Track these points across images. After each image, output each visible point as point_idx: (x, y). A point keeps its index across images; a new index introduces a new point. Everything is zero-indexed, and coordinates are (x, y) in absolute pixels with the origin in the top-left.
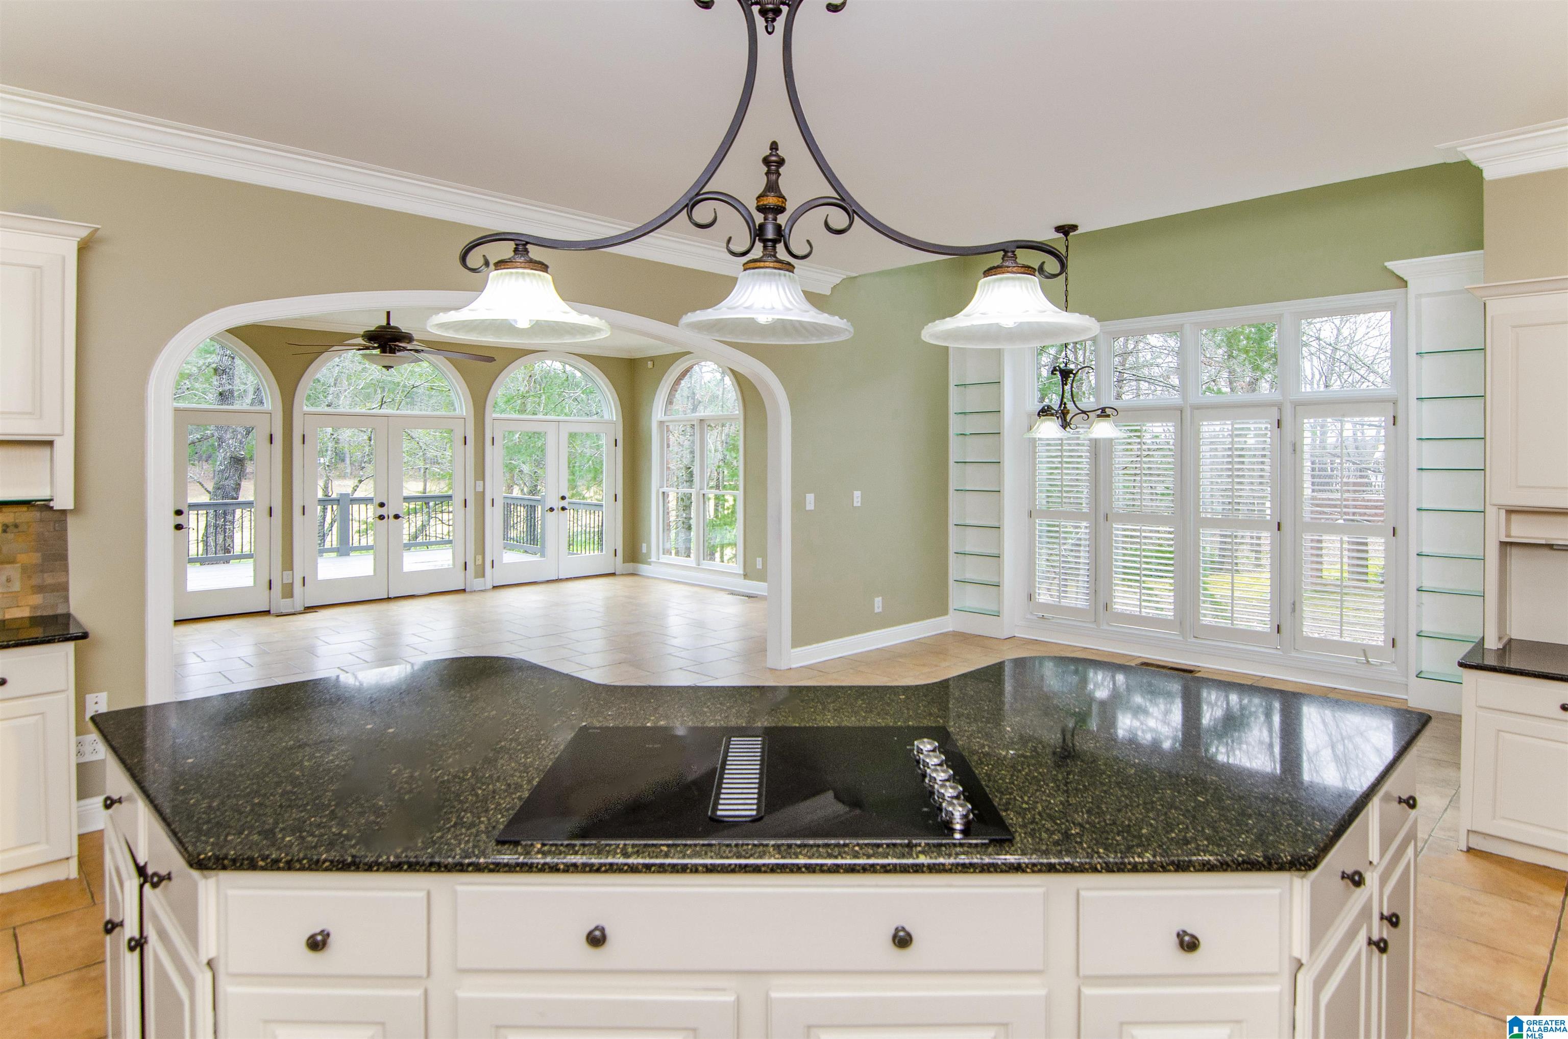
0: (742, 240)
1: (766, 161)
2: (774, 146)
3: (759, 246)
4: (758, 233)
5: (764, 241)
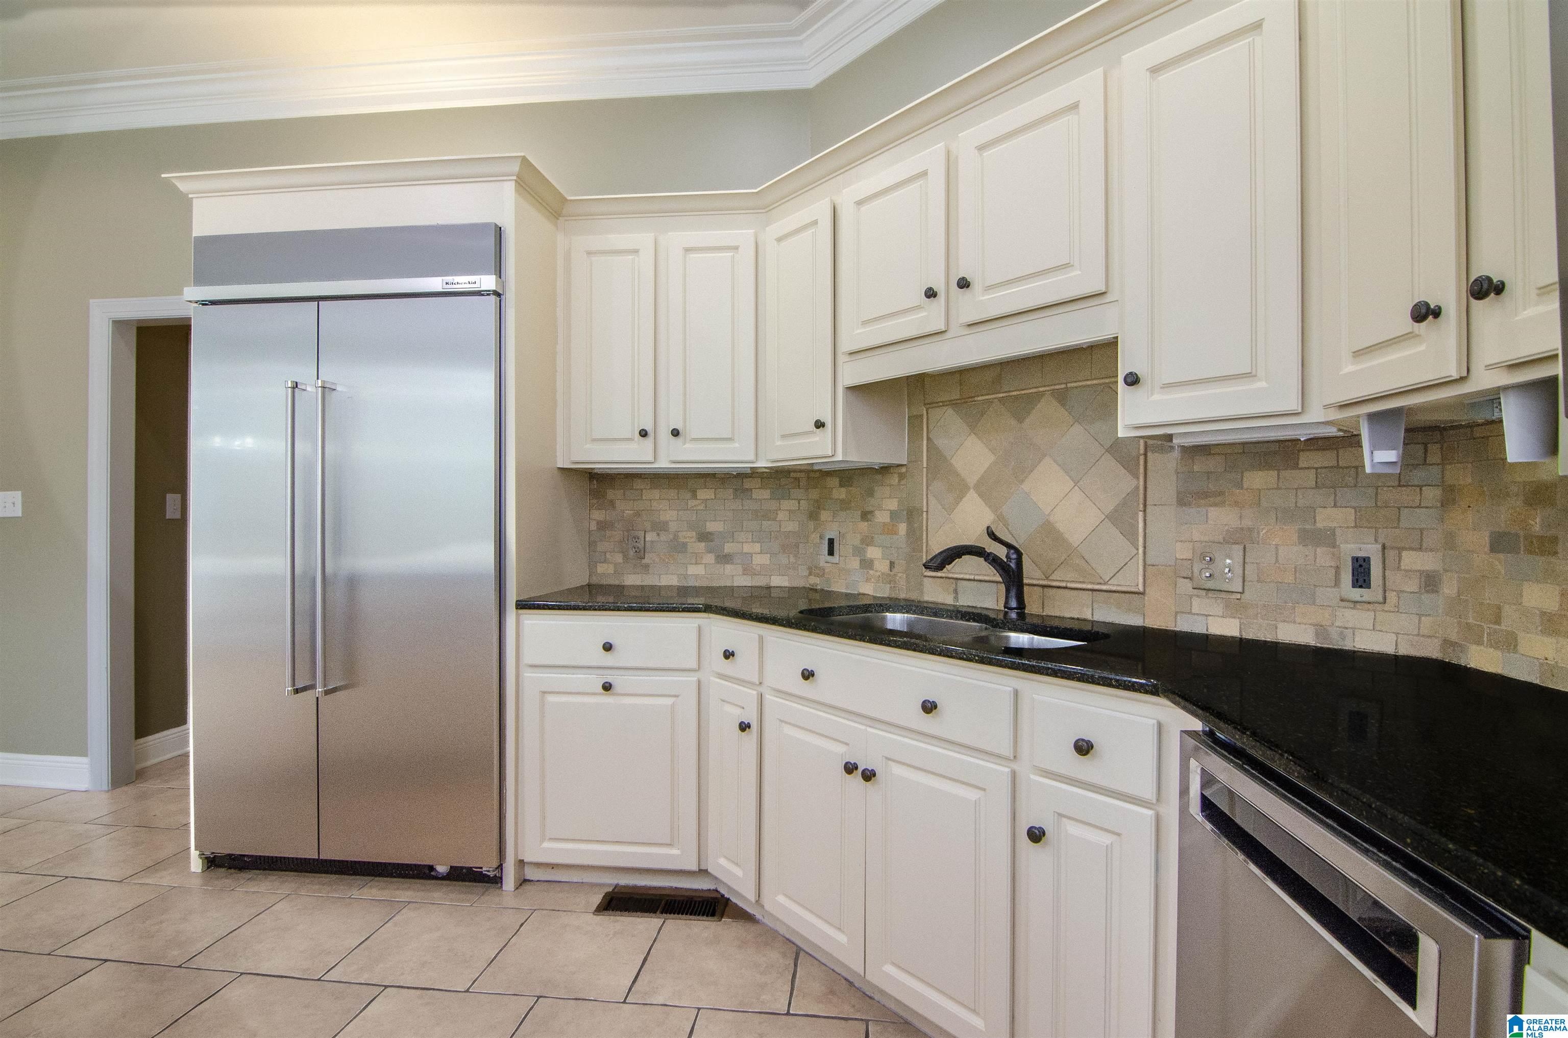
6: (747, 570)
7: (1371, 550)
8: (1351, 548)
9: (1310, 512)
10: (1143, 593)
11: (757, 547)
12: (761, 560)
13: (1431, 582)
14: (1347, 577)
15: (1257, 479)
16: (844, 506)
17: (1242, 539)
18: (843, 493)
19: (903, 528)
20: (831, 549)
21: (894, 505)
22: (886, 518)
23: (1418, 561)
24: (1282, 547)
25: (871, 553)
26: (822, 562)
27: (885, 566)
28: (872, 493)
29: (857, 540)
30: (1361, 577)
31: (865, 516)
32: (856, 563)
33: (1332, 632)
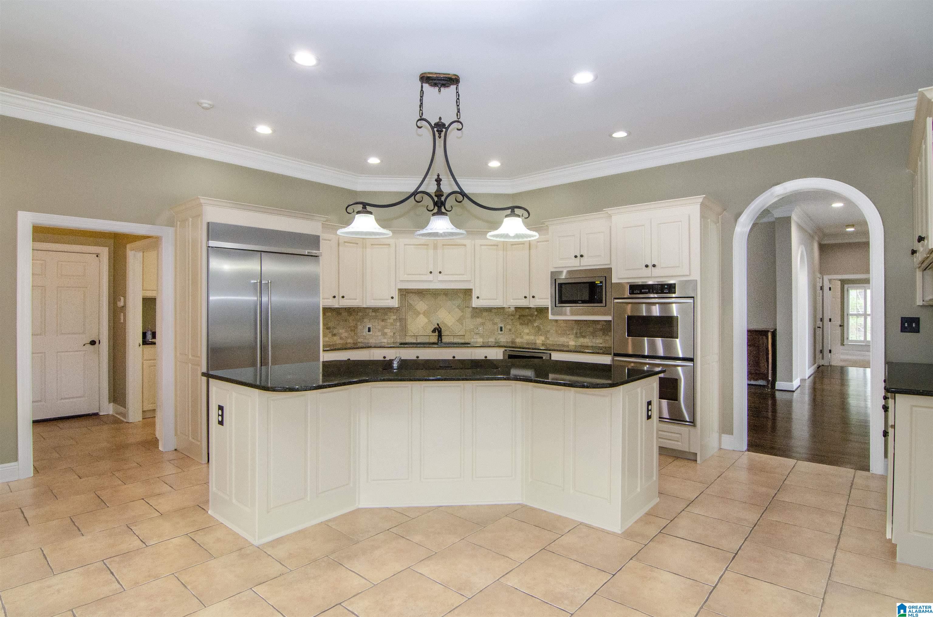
0: (431, 206)
1: (436, 180)
2: (438, 176)
3: (436, 208)
4: (435, 204)
5: (438, 206)
6: (341, 338)
7: (503, 326)
8: (500, 325)
9: (493, 320)
10: (464, 335)
11: (343, 331)
12: (346, 334)
13: (510, 330)
14: (499, 330)
15: (485, 314)
16: (375, 318)
17: (483, 324)
18: (374, 314)
19: (398, 324)
20: (369, 330)
21: (395, 317)
22: (391, 321)
23: (509, 327)
24: (489, 325)
25: (386, 330)
26: (364, 334)
27: (392, 334)
28: (386, 314)
29: (379, 327)
30: (501, 330)
31: (383, 320)
32: (380, 334)
33: (497, 339)
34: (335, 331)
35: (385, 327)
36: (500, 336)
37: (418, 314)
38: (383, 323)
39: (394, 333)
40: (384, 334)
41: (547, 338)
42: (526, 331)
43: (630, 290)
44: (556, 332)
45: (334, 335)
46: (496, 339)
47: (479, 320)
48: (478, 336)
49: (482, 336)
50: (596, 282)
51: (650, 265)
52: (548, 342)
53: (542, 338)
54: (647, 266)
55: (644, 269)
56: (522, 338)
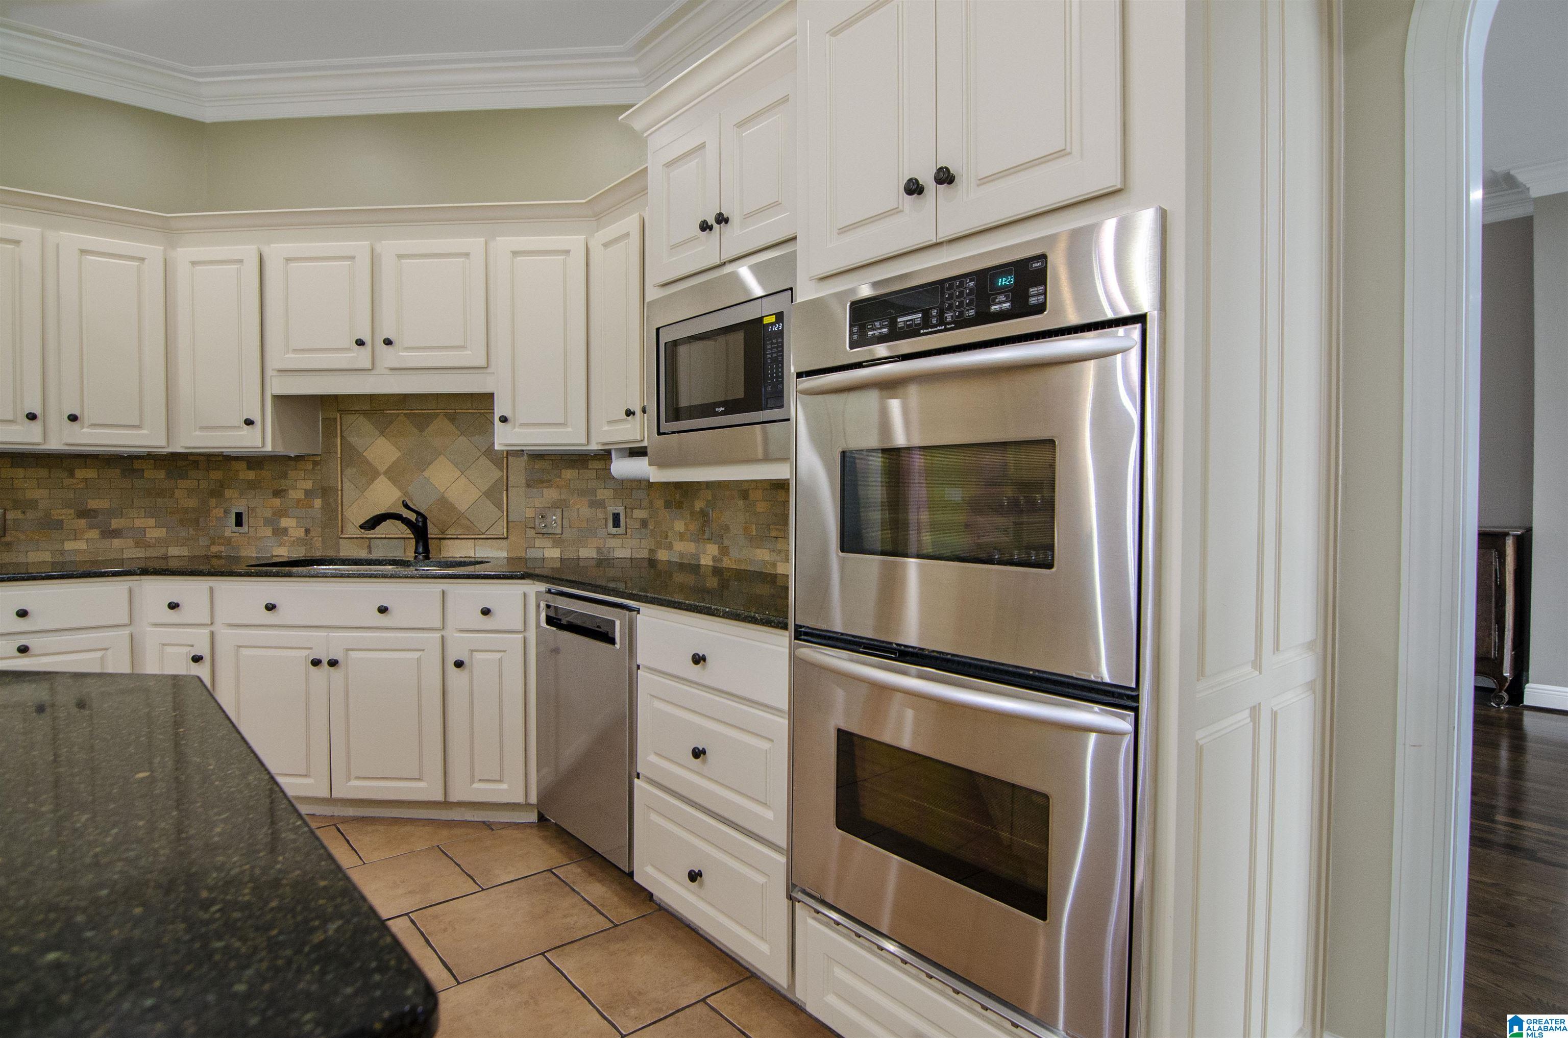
6: (141, 543)
7: (620, 510)
8: (612, 509)
9: (594, 492)
10: (507, 538)
11: (151, 522)
13: (644, 523)
14: (610, 523)
15: (568, 474)
16: (253, 485)
17: (561, 505)
18: (251, 475)
19: (318, 503)
20: (239, 521)
21: (308, 485)
22: (300, 495)
23: (639, 514)
24: (581, 509)
25: (285, 522)
26: (228, 533)
27: (300, 533)
28: (285, 476)
29: (268, 514)
30: (616, 524)
31: (277, 493)
32: (268, 532)
33: (604, 550)
34: (115, 523)
35: (282, 513)
36: (612, 543)
37: (371, 474)
38: (277, 502)
39: (307, 531)
40: (280, 532)
41: (724, 550)
42: (679, 526)
43: (851, 326)
44: (746, 529)
45: (116, 533)
46: (599, 550)
47: (550, 494)
48: (547, 543)
49: (558, 541)
50: (766, 321)
51: (927, 178)
52: (727, 563)
53: (712, 549)
54: (914, 188)
55: (907, 208)
56: (670, 547)
